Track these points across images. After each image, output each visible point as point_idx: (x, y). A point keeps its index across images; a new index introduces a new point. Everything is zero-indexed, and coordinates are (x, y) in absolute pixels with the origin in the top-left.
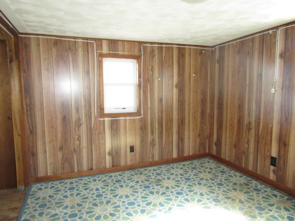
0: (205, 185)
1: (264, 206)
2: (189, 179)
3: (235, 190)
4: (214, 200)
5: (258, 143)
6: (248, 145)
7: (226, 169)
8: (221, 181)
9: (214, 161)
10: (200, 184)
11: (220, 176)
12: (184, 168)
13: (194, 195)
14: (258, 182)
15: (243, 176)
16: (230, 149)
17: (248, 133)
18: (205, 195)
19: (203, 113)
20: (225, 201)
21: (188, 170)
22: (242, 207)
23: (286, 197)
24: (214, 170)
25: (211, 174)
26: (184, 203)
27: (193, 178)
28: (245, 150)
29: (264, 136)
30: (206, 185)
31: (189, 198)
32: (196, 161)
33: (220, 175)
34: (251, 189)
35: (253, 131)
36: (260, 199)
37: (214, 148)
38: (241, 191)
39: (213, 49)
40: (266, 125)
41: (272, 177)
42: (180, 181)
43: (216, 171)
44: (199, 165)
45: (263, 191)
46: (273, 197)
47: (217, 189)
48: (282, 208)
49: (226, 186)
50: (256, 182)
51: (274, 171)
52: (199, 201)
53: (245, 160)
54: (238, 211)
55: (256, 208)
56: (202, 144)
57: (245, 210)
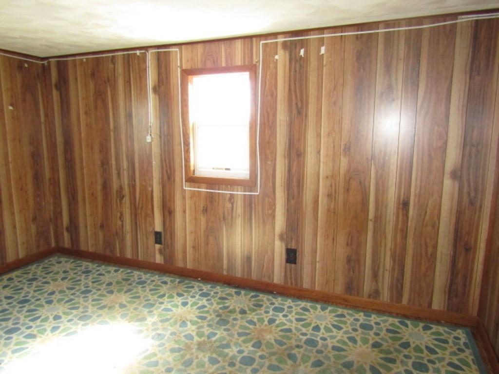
0: (59, 301)
1: (154, 300)
2: (27, 301)
3: (111, 292)
4: (81, 318)
5: (136, 216)
6: (122, 221)
7: (91, 266)
8: (87, 285)
9: (68, 258)
10: (50, 302)
11: (83, 280)
12: (12, 285)
13: (43, 323)
14: (141, 272)
15: (119, 270)
16: (95, 233)
17: (121, 204)
18: (63, 316)
19: (37, 177)
20: (98, 314)
21: (21, 286)
22: (125, 312)
23: (178, 280)
24: (71, 273)
25: (66, 280)
26: (24, 343)
27: (33, 297)
28: (118, 230)
29: (142, 204)
30: (63, 300)
31: (34, 331)
32: (35, 266)
33: (83, 277)
34: (134, 284)
35: (127, 201)
36: (148, 293)
37: (66, 236)
38: (119, 291)
39: (45, 62)
40: (144, 189)
41: (159, 259)
42: (6, 310)
43: (75, 274)
44: (42, 272)
45: (149, 281)
46: (163, 285)
47: (81, 301)
48: (175, 295)
49: (96, 292)
50: (138, 273)
51: (160, 251)
52: (54, 329)
53: (119, 245)
54: (121, 320)
55: (144, 306)
56: (42, 234)
57: (130, 315)
